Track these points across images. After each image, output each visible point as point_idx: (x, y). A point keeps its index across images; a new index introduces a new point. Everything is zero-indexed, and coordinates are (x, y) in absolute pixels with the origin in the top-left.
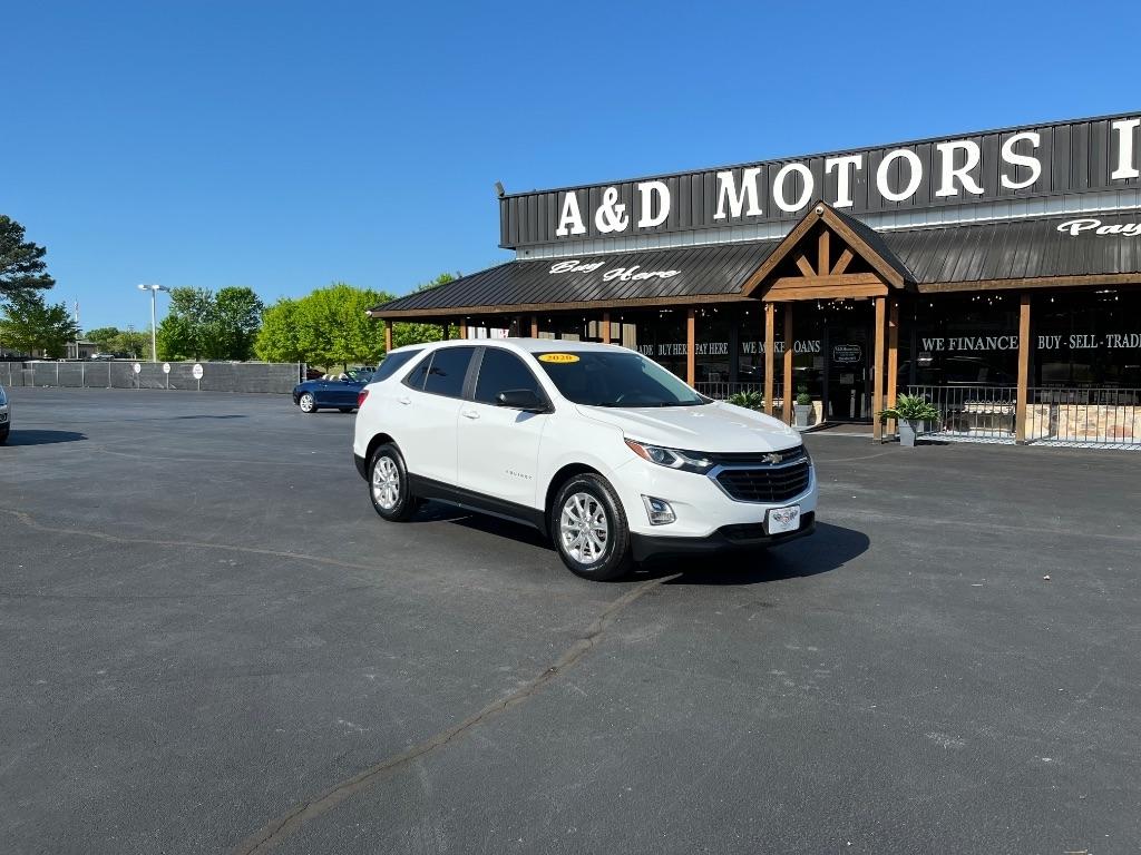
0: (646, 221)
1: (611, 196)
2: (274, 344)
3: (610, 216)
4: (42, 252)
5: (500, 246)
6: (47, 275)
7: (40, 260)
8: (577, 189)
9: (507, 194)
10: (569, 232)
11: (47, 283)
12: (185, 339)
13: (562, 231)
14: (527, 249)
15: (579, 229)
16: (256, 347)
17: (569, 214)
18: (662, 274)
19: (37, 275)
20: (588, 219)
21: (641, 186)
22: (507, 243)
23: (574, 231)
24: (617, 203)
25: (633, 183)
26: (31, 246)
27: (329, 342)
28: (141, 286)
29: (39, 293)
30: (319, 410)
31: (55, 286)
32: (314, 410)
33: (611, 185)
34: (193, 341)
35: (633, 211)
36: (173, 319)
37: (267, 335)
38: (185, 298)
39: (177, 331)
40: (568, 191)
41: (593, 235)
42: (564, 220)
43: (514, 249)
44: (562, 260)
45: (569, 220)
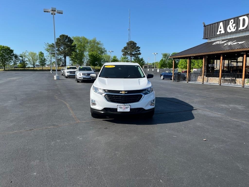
0: (241, 28)
1: (232, 22)
2: (182, 65)
3: (231, 28)
4: (139, 48)
5: (203, 39)
6: (140, 52)
7: (139, 49)
8: (223, 21)
9: (206, 25)
10: (220, 33)
11: (140, 54)
12: (164, 64)
13: (218, 33)
14: (210, 38)
15: (223, 32)
16: (178, 66)
17: (221, 28)
18: (240, 43)
19: (138, 52)
20: (225, 29)
21: (240, 18)
22: (205, 38)
23: (221, 33)
24: (233, 24)
25: (238, 17)
26: (138, 47)
27: (194, 64)
28: (153, 53)
29: (139, 56)
30: (165, 79)
31: (141, 54)
32: (163, 79)
33: (232, 19)
34: (166, 64)
35: (238, 25)
36: (162, 60)
37: (181, 63)
38: (165, 55)
39: (163, 62)
40: (221, 22)
41: (226, 33)
42: (219, 30)
43: (207, 39)
44: (216, 41)
45: (220, 30)
